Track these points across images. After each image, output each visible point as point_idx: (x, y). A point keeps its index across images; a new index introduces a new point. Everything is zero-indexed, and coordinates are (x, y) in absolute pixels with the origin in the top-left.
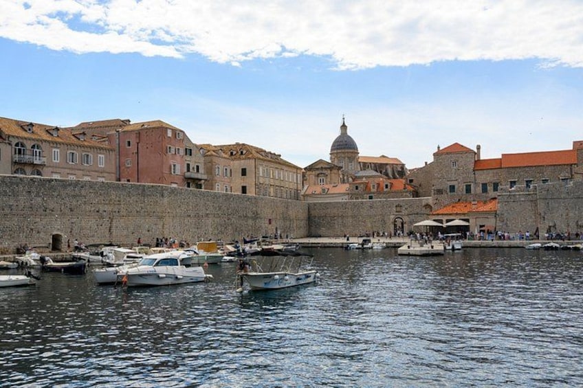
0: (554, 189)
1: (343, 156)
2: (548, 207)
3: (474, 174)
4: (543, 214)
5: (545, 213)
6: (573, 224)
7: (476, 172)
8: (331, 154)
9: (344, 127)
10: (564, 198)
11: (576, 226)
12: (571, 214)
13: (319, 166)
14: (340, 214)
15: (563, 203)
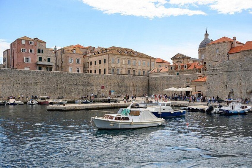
0: (233, 64)
1: (203, 51)
2: (229, 78)
3: (228, 56)
4: (226, 83)
5: (227, 83)
6: (244, 92)
7: (229, 55)
8: (198, 50)
9: (207, 34)
10: (239, 71)
11: (246, 93)
12: (243, 84)
13: (178, 57)
14: (162, 84)
15: (238, 74)
